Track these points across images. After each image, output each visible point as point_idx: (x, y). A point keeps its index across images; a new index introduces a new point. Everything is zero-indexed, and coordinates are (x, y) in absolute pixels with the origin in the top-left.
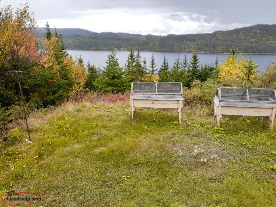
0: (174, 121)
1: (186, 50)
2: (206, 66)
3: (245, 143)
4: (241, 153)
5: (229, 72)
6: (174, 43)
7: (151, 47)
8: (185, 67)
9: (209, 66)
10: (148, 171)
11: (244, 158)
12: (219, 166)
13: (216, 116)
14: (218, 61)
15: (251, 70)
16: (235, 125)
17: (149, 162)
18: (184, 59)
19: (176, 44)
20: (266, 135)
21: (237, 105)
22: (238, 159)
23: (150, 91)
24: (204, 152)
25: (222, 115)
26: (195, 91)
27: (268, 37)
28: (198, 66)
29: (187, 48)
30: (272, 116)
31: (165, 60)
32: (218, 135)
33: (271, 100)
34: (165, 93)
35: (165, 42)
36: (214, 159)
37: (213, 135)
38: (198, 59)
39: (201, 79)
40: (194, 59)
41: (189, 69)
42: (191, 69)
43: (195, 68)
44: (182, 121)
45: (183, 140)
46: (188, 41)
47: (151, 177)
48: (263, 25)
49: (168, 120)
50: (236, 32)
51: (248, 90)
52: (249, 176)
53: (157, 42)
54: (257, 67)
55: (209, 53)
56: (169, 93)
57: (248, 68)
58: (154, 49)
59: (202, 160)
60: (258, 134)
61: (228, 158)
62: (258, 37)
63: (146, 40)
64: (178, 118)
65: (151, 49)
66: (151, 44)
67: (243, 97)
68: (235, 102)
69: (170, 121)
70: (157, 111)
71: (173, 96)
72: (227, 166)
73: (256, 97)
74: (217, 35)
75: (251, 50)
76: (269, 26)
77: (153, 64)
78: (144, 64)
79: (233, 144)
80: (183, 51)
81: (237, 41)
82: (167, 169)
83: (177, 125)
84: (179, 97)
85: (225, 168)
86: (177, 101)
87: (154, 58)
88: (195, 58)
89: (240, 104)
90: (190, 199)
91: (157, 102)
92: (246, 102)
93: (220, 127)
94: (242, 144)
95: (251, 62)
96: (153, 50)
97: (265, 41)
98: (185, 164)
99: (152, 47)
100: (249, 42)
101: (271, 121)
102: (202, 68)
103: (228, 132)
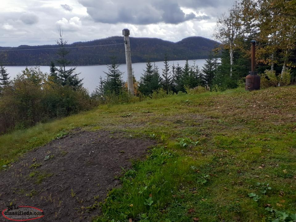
19: (32, 57)
29: (46, 60)
46: (46, 53)
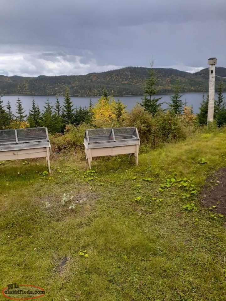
0: (43, 172)
1: (62, 94)
2: (81, 109)
3: (114, 182)
4: (110, 192)
5: (102, 115)
6: (47, 85)
7: (19, 90)
8: (58, 111)
9: (83, 110)
10: (7, 234)
11: (112, 196)
12: (87, 210)
13: (87, 159)
14: (92, 104)
15: (120, 111)
16: (106, 165)
17: (10, 223)
18: (56, 103)
19: (49, 86)
20: (133, 171)
21: (105, 146)
22: (106, 198)
23: (9, 140)
24: (74, 198)
25: (92, 157)
26: (69, 137)
27: (138, 79)
28: (73, 110)
29: (62, 91)
30: (136, 153)
31: (34, 104)
32: (90, 178)
33: (134, 138)
34: (27, 141)
35: (36, 84)
36: (84, 203)
37: (85, 179)
38: (71, 102)
39: (77, 123)
40: (67, 103)
41: (63, 113)
42: (65, 113)
43: (69, 112)
44: (52, 170)
45: (52, 190)
46: (63, 84)
47: (12, 239)
48: (133, 68)
49: (37, 171)
50: (109, 74)
51: (114, 130)
52: (116, 212)
53: (27, 85)
54: (125, 108)
55: (86, 96)
56: (32, 141)
57: (117, 109)
58: (24, 93)
59: (70, 207)
60: (126, 171)
61: (98, 199)
62: (130, 79)
63: (12, 82)
64: (48, 168)
65: (19, 92)
66: (19, 87)
67: (110, 137)
68: (103, 143)
69: (38, 172)
70: (24, 163)
71: (37, 143)
72: (96, 207)
73: (122, 136)
74: (91, 77)
75: (125, 92)
76: (138, 68)
77: (20, 109)
78: (8, 110)
79: (103, 185)
80: (59, 94)
81: (111, 83)
82: (32, 226)
83: (46, 175)
84: (45, 144)
85: (94, 210)
86: (44, 149)
87: (20, 103)
88: (68, 101)
89: (108, 145)
90: (56, 252)
91: (19, 153)
92: (113, 142)
93: (92, 170)
94: (111, 183)
95: (119, 104)
96: (22, 94)
97: (136, 83)
98: (52, 216)
99: (21, 91)
100: (122, 84)
101: (136, 157)
102: (77, 112)
103: (100, 173)
